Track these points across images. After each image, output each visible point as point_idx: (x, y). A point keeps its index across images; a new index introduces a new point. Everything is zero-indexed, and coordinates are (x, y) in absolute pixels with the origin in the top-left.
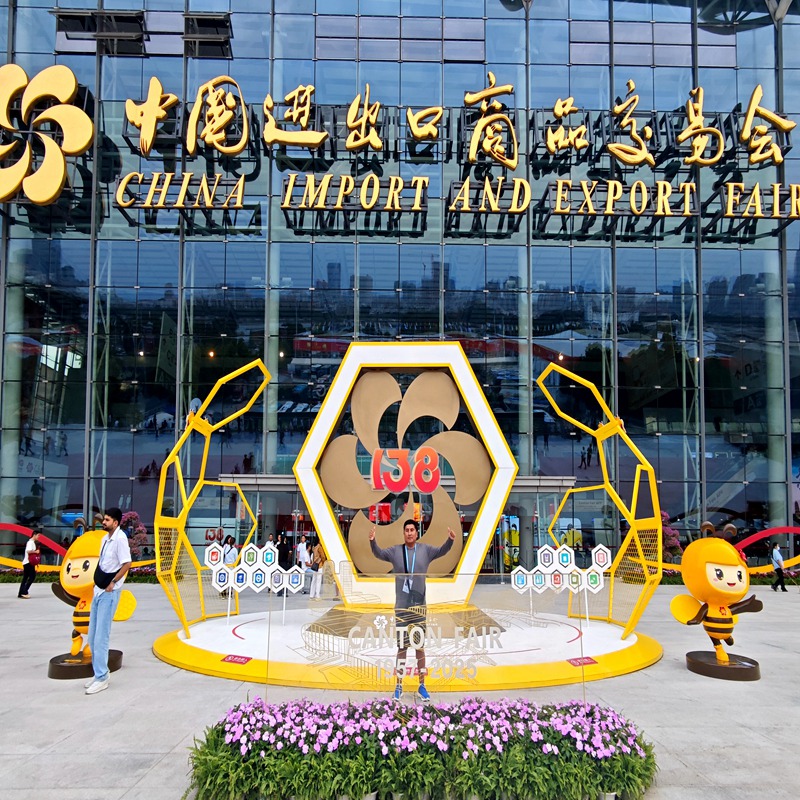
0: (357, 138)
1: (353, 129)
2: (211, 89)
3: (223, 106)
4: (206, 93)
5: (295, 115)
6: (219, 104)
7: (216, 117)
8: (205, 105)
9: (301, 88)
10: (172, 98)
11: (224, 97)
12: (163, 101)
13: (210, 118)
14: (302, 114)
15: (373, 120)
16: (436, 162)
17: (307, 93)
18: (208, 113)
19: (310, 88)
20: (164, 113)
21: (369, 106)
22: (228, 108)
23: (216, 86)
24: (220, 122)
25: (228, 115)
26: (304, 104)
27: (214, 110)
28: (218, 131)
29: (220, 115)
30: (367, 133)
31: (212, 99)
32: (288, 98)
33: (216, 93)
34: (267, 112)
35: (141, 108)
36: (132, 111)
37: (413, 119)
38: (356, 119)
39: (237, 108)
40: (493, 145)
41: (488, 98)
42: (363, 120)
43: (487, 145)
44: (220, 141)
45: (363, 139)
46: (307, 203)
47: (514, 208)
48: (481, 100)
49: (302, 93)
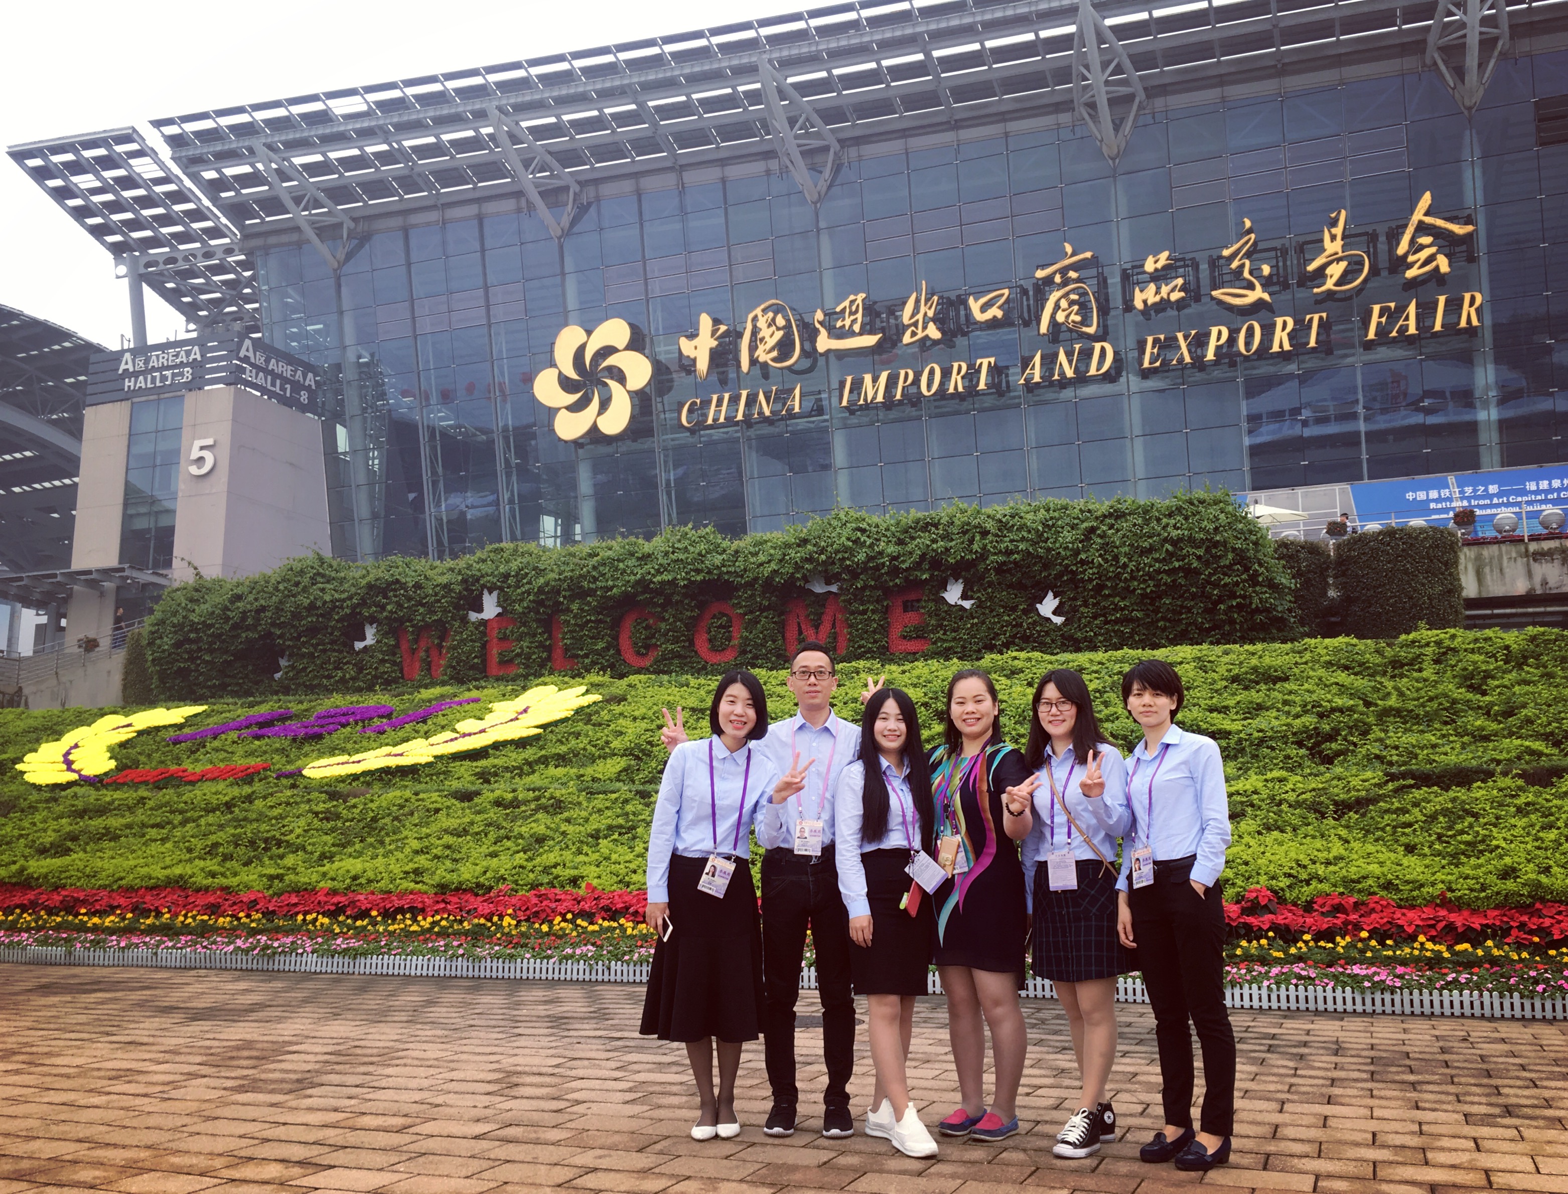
0: (914, 334)
1: (909, 326)
2: (760, 314)
3: (773, 328)
4: (755, 319)
5: (847, 323)
6: (769, 326)
7: (767, 339)
8: (755, 331)
9: (852, 297)
10: (723, 328)
11: (774, 320)
12: (713, 333)
13: (762, 340)
14: (854, 321)
15: (931, 313)
17: (859, 301)
18: (760, 336)
19: (861, 297)
20: (715, 344)
21: (927, 301)
22: (778, 329)
23: (763, 311)
24: (771, 342)
25: (779, 334)
26: (857, 311)
27: (765, 332)
28: (772, 350)
29: (772, 336)
30: (925, 328)
31: (762, 323)
32: (838, 309)
33: (766, 317)
34: (818, 326)
35: (696, 342)
36: (687, 347)
37: (975, 306)
38: (913, 316)
39: (788, 327)
40: (1068, 316)
41: (1063, 271)
42: (920, 317)
43: (1060, 317)
44: (774, 360)
45: (920, 335)
46: (865, 400)
47: (1093, 371)
48: (1055, 273)
49: (852, 302)
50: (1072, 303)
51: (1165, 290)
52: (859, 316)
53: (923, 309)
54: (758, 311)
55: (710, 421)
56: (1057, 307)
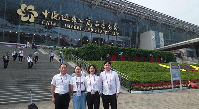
1: (73, 20)
13: (55, 16)
20: (48, 14)
21: (75, 18)
23: (55, 12)
26: (67, 16)
34: (62, 16)
36: (43, 13)
37: (80, 21)
39: (58, 15)
40: (89, 25)
41: (89, 20)
44: (56, 19)
46: (68, 27)
47: (91, 31)
51: (97, 25)
55: (47, 24)
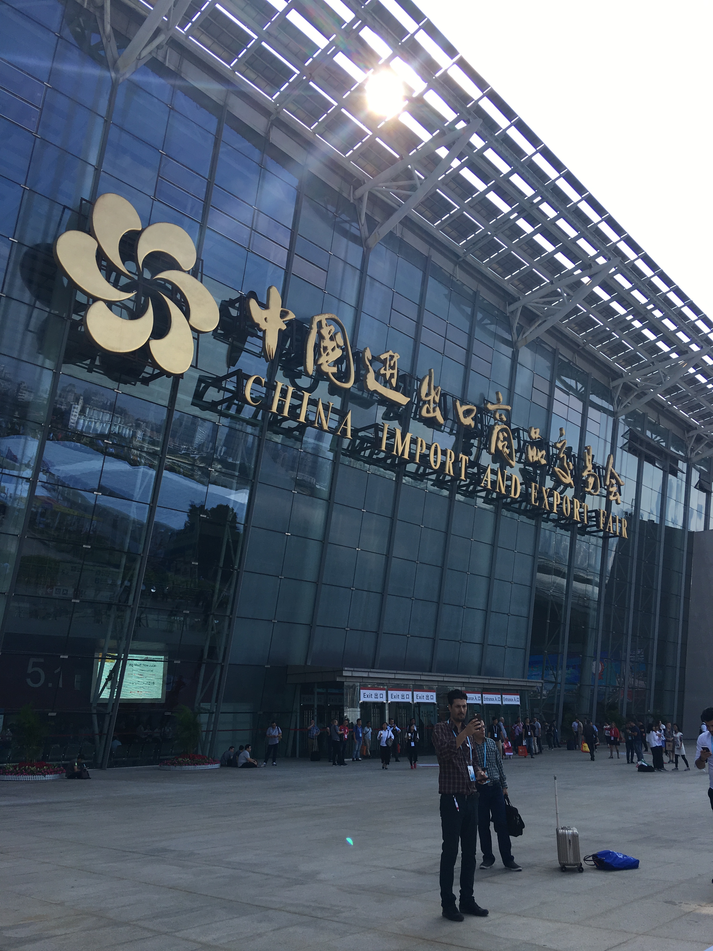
0: (428, 411)
1: (425, 402)
2: (324, 322)
3: (334, 344)
4: (320, 324)
5: (388, 373)
6: (332, 339)
7: (329, 351)
8: (320, 337)
9: (391, 353)
10: (291, 316)
11: (335, 334)
12: (283, 314)
13: (325, 348)
14: (392, 375)
15: (437, 399)
16: (443, 431)
17: (396, 359)
18: (324, 344)
19: (397, 357)
20: (284, 327)
21: (435, 388)
22: (338, 346)
23: (327, 320)
24: (333, 356)
25: (338, 353)
26: (394, 367)
27: (327, 343)
28: (332, 364)
29: (333, 350)
30: (434, 411)
31: (325, 332)
32: (383, 357)
33: (329, 328)
34: (367, 362)
35: (265, 313)
36: (257, 313)
37: (461, 409)
38: (427, 395)
39: (344, 349)
40: (503, 446)
41: (499, 412)
42: (431, 398)
43: (500, 445)
44: (333, 374)
45: (431, 415)
46: (397, 452)
47: (512, 495)
48: (495, 412)
49: (392, 357)
50: (504, 438)
51: (540, 454)
52: (395, 372)
53: (433, 393)
54: (323, 318)
55: (275, 409)
56: (498, 438)
